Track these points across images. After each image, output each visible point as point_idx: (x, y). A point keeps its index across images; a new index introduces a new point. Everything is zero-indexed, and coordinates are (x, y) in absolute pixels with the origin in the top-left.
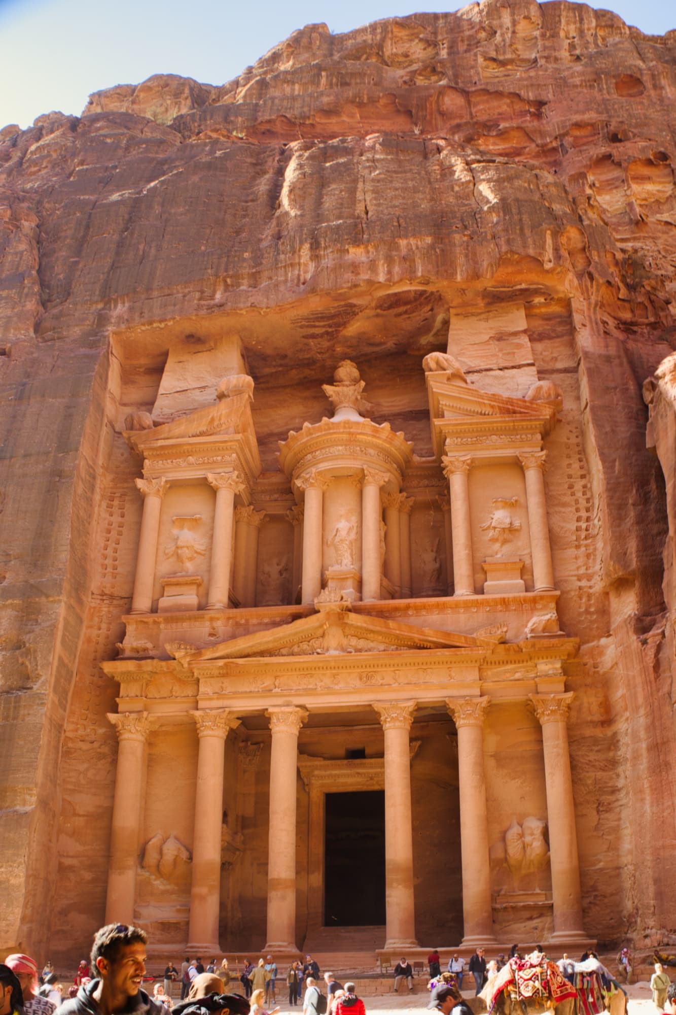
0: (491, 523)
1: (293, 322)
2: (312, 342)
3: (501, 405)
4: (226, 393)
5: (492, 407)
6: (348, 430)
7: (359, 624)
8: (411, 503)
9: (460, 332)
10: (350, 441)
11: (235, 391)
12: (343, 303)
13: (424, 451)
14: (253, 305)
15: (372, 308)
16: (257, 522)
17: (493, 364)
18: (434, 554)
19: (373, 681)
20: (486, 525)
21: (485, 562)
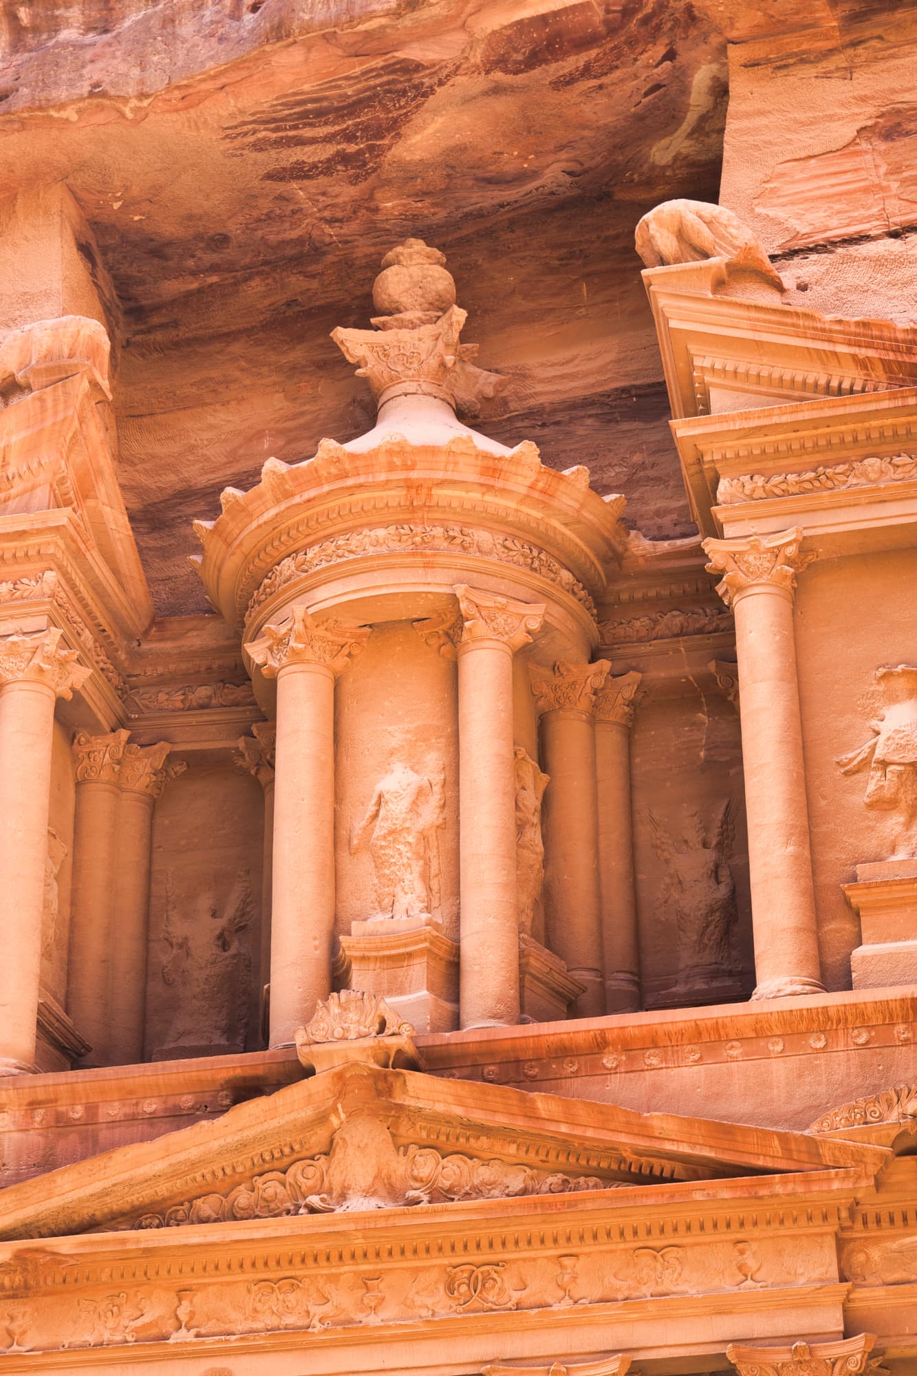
0: (873, 749)
1: (231, 133)
2: (299, 191)
3: (891, 356)
4: (20, 377)
5: (863, 364)
6: (401, 475)
7: (440, 1108)
8: (629, 693)
9: (760, 121)
10: (412, 509)
11: (49, 371)
12: (378, 62)
13: (667, 521)
14: (97, 92)
15: (476, 69)
16: (145, 780)
17: (868, 219)
18: (710, 856)
19: (491, 1296)
20: (854, 755)
21: (854, 878)
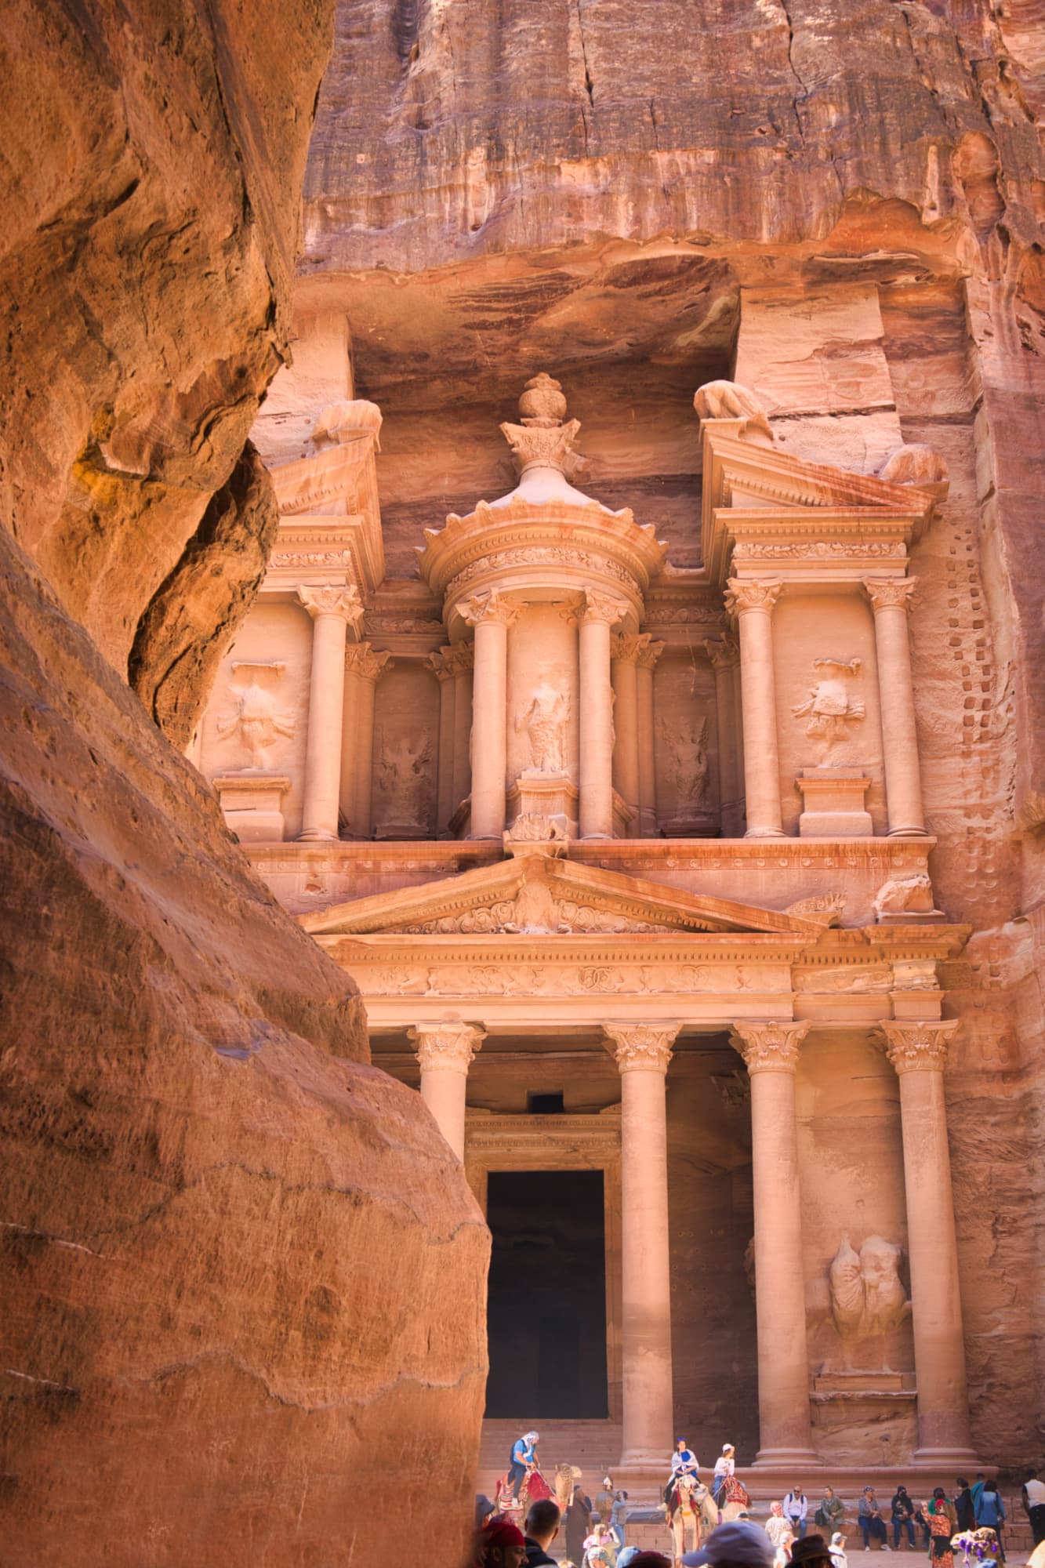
0: (812, 705)
1: (452, 300)
2: (478, 335)
3: (837, 488)
4: (331, 433)
5: (821, 490)
6: (557, 520)
7: (582, 881)
8: (658, 653)
9: (760, 337)
10: (561, 539)
11: (351, 432)
12: (548, 272)
13: (681, 556)
14: (380, 267)
15: (600, 283)
16: (374, 672)
17: (819, 404)
18: (696, 748)
19: (604, 985)
20: (802, 707)
21: (801, 775)
